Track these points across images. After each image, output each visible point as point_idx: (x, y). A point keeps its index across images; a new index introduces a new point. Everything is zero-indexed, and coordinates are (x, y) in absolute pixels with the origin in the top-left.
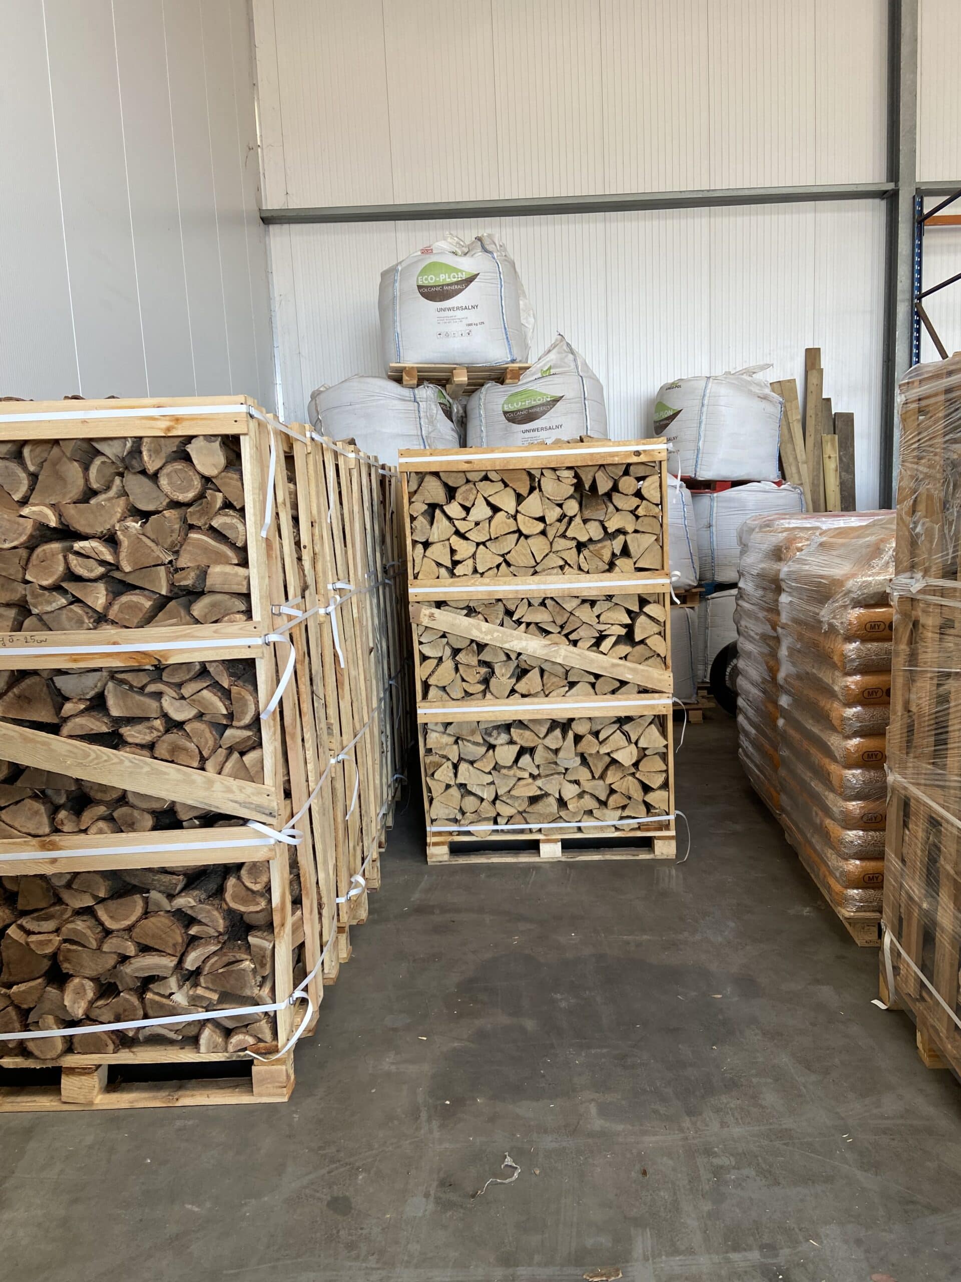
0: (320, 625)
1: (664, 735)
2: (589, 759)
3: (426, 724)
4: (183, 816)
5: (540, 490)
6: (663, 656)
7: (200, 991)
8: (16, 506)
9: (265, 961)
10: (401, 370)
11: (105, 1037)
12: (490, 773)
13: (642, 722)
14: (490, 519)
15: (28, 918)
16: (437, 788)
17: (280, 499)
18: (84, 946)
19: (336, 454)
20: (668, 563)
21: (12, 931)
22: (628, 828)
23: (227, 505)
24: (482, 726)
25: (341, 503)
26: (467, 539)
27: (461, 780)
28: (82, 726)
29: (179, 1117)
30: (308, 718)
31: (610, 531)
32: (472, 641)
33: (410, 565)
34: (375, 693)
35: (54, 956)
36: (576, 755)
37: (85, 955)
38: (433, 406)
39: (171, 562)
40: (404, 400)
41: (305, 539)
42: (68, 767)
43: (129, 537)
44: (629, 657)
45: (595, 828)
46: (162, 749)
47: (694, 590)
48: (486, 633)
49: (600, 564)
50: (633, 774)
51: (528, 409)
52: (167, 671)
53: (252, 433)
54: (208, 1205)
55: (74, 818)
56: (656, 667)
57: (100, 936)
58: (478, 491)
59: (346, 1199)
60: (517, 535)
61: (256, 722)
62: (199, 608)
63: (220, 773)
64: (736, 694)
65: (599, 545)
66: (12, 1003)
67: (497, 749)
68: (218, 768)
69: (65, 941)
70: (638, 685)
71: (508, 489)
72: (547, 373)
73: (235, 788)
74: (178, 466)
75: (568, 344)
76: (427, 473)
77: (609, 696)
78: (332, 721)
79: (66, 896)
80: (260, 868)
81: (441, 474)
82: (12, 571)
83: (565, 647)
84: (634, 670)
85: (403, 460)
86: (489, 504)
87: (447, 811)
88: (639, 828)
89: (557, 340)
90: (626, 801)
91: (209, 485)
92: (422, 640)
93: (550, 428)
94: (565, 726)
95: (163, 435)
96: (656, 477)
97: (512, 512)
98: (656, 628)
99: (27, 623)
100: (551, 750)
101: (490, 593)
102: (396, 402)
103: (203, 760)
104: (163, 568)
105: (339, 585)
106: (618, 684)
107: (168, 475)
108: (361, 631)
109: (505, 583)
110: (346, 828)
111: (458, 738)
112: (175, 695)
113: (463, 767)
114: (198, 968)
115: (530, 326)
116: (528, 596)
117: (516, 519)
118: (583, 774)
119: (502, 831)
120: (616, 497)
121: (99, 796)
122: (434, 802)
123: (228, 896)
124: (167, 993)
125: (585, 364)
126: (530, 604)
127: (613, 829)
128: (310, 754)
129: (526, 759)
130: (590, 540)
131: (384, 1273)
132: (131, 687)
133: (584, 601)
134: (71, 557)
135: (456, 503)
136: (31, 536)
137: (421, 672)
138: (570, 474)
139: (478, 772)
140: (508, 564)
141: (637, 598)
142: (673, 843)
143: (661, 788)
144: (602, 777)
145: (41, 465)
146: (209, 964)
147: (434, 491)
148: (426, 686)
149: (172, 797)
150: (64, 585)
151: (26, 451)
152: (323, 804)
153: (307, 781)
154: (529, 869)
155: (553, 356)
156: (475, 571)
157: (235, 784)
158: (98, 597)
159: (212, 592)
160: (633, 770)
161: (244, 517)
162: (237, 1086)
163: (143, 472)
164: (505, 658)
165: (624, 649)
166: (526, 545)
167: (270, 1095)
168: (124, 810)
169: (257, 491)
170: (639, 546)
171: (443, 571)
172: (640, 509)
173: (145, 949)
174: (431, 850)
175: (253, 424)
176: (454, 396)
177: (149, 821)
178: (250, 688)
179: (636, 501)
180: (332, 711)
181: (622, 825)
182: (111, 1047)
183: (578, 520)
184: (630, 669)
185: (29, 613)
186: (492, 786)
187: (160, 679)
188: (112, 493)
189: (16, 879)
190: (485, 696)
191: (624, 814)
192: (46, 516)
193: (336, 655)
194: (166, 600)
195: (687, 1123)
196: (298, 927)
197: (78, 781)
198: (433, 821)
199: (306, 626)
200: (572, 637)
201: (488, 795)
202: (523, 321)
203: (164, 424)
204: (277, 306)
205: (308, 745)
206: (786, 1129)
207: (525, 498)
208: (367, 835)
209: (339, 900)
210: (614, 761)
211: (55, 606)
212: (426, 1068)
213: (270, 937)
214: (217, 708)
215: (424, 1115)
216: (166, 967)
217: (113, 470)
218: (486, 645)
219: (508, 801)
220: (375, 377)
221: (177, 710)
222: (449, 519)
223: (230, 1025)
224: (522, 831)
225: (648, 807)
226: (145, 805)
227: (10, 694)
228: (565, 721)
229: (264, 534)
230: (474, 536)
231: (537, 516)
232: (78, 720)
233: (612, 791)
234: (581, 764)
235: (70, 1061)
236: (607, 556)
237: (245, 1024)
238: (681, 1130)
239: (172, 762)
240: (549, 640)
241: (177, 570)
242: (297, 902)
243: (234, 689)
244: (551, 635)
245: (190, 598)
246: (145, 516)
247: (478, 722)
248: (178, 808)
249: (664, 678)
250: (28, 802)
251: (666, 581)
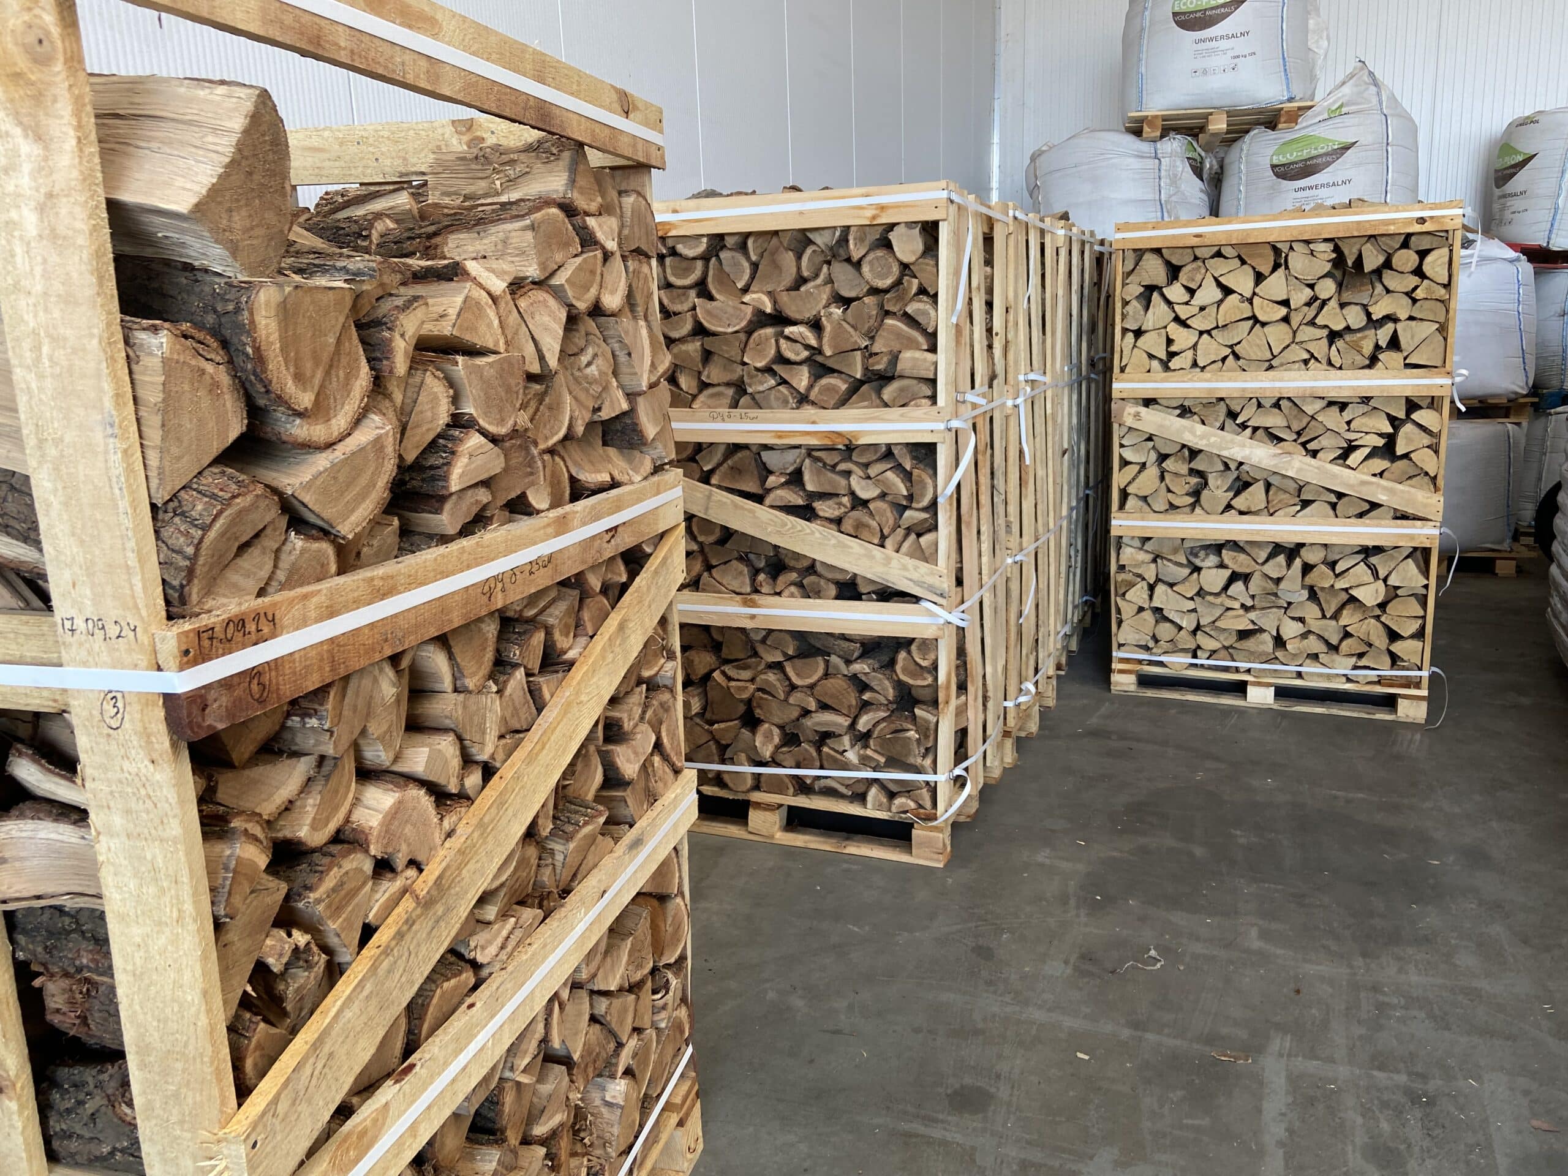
0: (1007, 417)
1: (1426, 573)
2: (1320, 594)
3: (1121, 537)
4: (863, 589)
5: (1287, 268)
6: (1432, 475)
7: (869, 752)
8: (739, 293)
9: (930, 733)
10: (1141, 120)
11: (787, 780)
12: (1192, 599)
13: (1395, 555)
14: (1219, 303)
15: (730, 666)
16: (1127, 610)
17: (974, 284)
18: (774, 696)
19: (1042, 232)
20: (1454, 358)
21: (716, 674)
22: (1364, 681)
23: (922, 291)
24: (1187, 545)
25: (1043, 286)
26: (1188, 327)
27: (1156, 603)
28: (781, 498)
29: (846, 862)
30: (986, 510)
31: (1374, 317)
32: (1184, 446)
33: (1117, 357)
34: (1065, 500)
35: (749, 702)
36: (1303, 587)
37: (774, 705)
38: (1178, 163)
39: (866, 347)
40: (1142, 157)
41: (998, 325)
42: (769, 534)
43: (831, 323)
44: (1385, 474)
45: (1321, 675)
46: (847, 525)
47: (1522, 400)
48: (1202, 437)
49: (1358, 358)
50: (1378, 618)
51: (1306, 160)
52: (856, 451)
53: (951, 218)
54: (867, 928)
55: (771, 581)
56: (1421, 488)
57: (787, 689)
58: (1207, 270)
59: (989, 949)
60: (1251, 322)
61: (933, 506)
62: (888, 393)
63: (897, 552)
64: (1554, 537)
65: (1359, 335)
66: (713, 738)
67: (1203, 572)
68: (896, 546)
69: (759, 690)
70: (1395, 509)
71: (1245, 267)
72: (1337, 113)
73: (910, 567)
74: (880, 253)
75: (1371, 73)
76: (1147, 250)
77: (1353, 520)
78: (1012, 519)
79: (760, 649)
80: (929, 645)
81: (1164, 251)
82: (733, 353)
83: (1301, 458)
84: (1391, 491)
85: (1119, 236)
86: (1219, 284)
87: (1137, 637)
88: (1379, 683)
89: (1355, 68)
90: (1365, 648)
91: (907, 272)
92: (1124, 442)
93: (1334, 184)
94: (1292, 552)
95: (868, 223)
96: (1446, 250)
97: (1248, 295)
98: (1426, 440)
99: (742, 401)
100: (1271, 578)
101: (1210, 390)
102: (1131, 160)
103: (883, 537)
104: (859, 352)
105: (1032, 376)
106: (1367, 507)
107: (870, 262)
108: (1054, 430)
109: (1230, 380)
110: (1020, 634)
111: (1158, 556)
112: (861, 474)
113: (1160, 589)
114: (869, 731)
115: (1322, 52)
116: (1258, 395)
117: (1251, 304)
118: (1311, 612)
119: (1202, 666)
120: (1387, 276)
121: (792, 563)
122: (1123, 624)
123: (898, 668)
124: (841, 749)
125: (1393, 98)
126: (1259, 405)
127: (1344, 679)
128: (986, 546)
129: (1238, 587)
130: (1348, 328)
131: (1018, 1008)
132: (825, 464)
133: (1331, 404)
134: (782, 341)
135: (1179, 284)
136: (750, 322)
137: (1119, 479)
138: (1329, 247)
139: (1178, 596)
140: (1237, 357)
141: (1404, 401)
142: (1424, 705)
143: (1413, 637)
144: (1336, 616)
145: (761, 256)
146: (879, 728)
147: (1154, 270)
148: (1124, 495)
149: (853, 568)
150: (774, 367)
151: (750, 242)
152: (996, 602)
153: (980, 573)
154: (1231, 712)
155: (1346, 90)
156: (1195, 364)
157: (911, 563)
158: (802, 379)
159: (901, 377)
160: (1378, 612)
161: (936, 302)
162: (896, 846)
163: (848, 260)
164: (1222, 468)
165: (1379, 464)
166: (1261, 334)
167: (927, 859)
168: (813, 578)
169: (951, 277)
170: (1412, 337)
171: (1155, 364)
172: (1418, 291)
173: (824, 707)
174: (1115, 678)
175: (953, 209)
176: (1208, 148)
177: (833, 590)
178: (931, 472)
179: (1415, 280)
180: (1013, 509)
181: (1357, 676)
182: (791, 790)
183: (1333, 304)
184: (1385, 488)
185: (745, 392)
186: (1194, 614)
187: (849, 459)
188: (819, 281)
189: (722, 629)
190: (1193, 510)
191: (1360, 664)
192: (763, 303)
193: (1021, 452)
194: (861, 383)
195: (1359, 962)
196: (961, 711)
197: (776, 547)
198: (1120, 645)
199: (991, 418)
200: (1310, 446)
201: (1189, 623)
202: (1311, 44)
203: (869, 213)
204: (1002, 48)
205: (984, 537)
206: (1476, 989)
207: (1266, 278)
208: (1043, 647)
209: (1006, 704)
210: (1353, 599)
211: (766, 386)
212: (1081, 867)
213: (935, 712)
214: (897, 488)
215: (1072, 902)
216: (840, 725)
217: (821, 258)
218: (1201, 451)
219: (1211, 633)
220: (1109, 130)
221: (862, 489)
222: (1169, 303)
223: (894, 788)
224: (1226, 669)
225: (1394, 659)
226: (830, 576)
227: (725, 465)
228: (1292, 546)
229: (954, 320)
230: (1197, 323)
231: (1280, 299)
232: (779, 492)
233: (1347, 635)
234: (1308, 599)
235: (757, 796)
236: (1368, 348)
237: (908, 789)
238: (1351, 967)
239: (856, 537)
240: (1281, 448)
241: (871, 355)
242: (962, 687)
243: (916, 472)
244: (1282, 444)
245: (881, 382)
246: (846, 302)
247: (1183, 540)
248: (859, 581)
249: (1430, 502)
250: (735, 563)
251: (1447, 381)
